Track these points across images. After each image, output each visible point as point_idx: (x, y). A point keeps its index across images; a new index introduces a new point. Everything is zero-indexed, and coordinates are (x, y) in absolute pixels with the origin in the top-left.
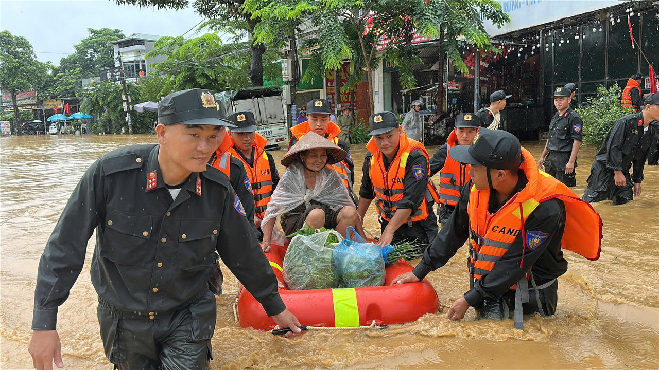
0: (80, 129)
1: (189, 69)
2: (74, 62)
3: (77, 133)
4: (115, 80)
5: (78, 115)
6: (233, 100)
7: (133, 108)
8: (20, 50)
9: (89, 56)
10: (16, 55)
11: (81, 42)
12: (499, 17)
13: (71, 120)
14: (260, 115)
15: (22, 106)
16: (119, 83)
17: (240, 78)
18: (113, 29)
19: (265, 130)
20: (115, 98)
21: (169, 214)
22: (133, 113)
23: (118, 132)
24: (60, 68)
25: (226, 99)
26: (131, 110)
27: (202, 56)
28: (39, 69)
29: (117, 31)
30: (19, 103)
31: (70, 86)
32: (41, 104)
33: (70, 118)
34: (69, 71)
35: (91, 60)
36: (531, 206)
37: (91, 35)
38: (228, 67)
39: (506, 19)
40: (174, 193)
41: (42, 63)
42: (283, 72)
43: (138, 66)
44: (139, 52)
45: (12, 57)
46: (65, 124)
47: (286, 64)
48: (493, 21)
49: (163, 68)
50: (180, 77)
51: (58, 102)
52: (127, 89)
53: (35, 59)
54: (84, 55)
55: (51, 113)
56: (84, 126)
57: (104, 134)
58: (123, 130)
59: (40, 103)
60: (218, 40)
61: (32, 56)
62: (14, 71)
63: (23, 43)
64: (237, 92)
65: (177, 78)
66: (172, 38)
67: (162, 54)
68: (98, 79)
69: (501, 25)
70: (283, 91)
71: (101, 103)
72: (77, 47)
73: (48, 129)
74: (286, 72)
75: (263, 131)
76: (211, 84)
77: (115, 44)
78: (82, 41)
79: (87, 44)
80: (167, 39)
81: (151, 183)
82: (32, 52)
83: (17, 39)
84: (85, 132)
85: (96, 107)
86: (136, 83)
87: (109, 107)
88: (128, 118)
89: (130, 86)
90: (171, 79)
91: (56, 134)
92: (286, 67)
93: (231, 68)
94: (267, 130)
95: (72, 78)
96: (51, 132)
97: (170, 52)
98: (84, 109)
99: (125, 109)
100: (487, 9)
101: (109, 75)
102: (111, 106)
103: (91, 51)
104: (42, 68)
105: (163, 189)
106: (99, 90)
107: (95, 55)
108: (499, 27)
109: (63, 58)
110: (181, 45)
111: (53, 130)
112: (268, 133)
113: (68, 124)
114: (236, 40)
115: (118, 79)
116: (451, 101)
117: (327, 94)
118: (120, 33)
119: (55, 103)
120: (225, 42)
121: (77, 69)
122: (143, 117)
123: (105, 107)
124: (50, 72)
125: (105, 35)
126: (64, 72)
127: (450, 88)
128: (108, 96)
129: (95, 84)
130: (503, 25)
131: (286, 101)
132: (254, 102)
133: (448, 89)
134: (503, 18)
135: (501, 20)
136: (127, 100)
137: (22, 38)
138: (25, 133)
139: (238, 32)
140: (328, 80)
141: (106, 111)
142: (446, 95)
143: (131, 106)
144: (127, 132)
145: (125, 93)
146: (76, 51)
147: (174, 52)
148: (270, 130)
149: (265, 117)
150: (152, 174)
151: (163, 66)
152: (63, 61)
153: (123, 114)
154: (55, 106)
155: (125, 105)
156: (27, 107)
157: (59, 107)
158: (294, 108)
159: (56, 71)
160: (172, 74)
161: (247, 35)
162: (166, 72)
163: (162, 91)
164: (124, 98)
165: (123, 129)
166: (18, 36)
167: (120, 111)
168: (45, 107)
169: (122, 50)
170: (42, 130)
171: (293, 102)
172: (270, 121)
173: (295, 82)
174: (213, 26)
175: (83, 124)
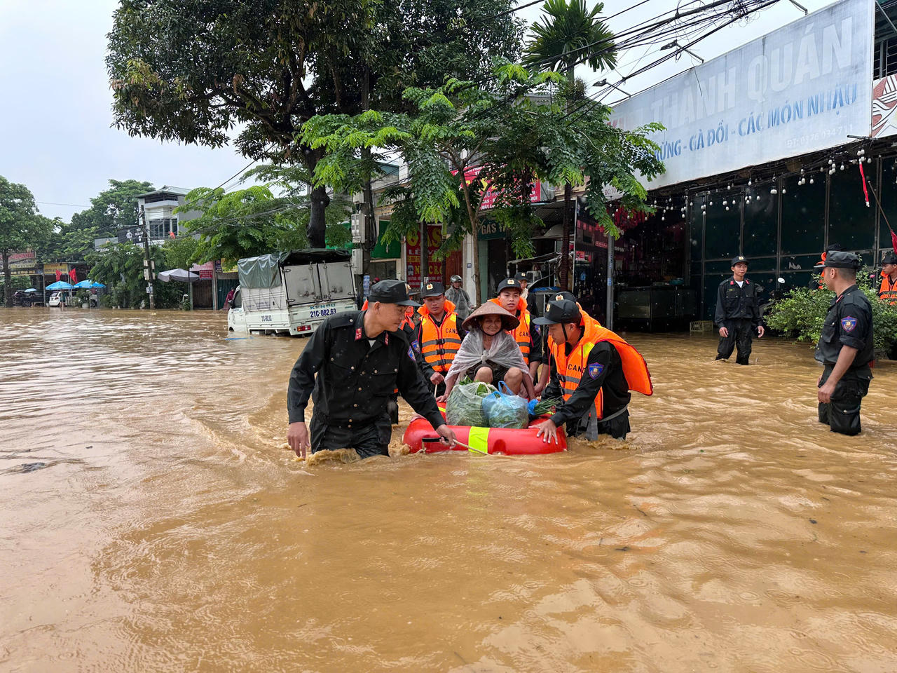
0: (87, 302)
1: (229, 229)
2: (90, 220)
3: (85, 306)
4: (137, 241)
5: (86, 284)
6: (282, 265)
7: (156, 277)
8: (17, 201)
9: (109, 213)
10: (12, 207)
11: (100, 196)
12: (650, 166)
13: (76, 289)
14: (320, 287)
15: (17, 270)
16: (141, 246)
17: (294, 241)
18: (142, 182)
19: (326, 308)
20: (134, 264)
21: (367, 356)
22: (156, 282)
23: (137, 307)
24: (71, 225)
25: (272, 264)
26: (154, 278)
27: (245, 212)
28: (41, 225)
29: (146, 184)
30: (12, 267)
31: (82, 248)
32: (40, 269)
33: (76, 286)
34: (82, 230)
35: (111, 217)
36: (590, 347)
37: (113, 188)
38: (281, 228)
39: (660, 169)
40: (372, 343)
41: (45, 218)
42: (353, 231)
43: (167, 225)
44: (170, 208)
45: (6, 209)
46: (71, 294)
47: (358, 221)
48: (642, 171)
49: (195, 227)
50: (217, 238)
51: (62, 267)
52: (151, 253)
53: (36, 214)
54: (103, 212)
55: (52, 279)
56: (94, 297)
57: (119, 307)
58: (143, 304)
59: (41, 267)
60: (269, 194)
61: (34, 209)
62: (8, 226)
63: (22, 193)
64: (288, 254)
65: (213, 240)
66: (209, 190)
67: (195, 210)
68: (115, 240)
69: (652, 177)
70: (353, 256)
71: (116, 269)
72: (94, 202)
73: (48, 300)
74: (358, 231)
75: (323, 309)
76: (257, 248)
77: (141, 198)
78: (101, 194)
79: (106, 198)
80: (203, 190)
81: (358, 336)
82: (33, 204)
83: (14, 186)
84: (94, 304)
85: (110, 274)
86: (163, 246)
87: (126, 275)
88: (149, 289)
89: (154, 249)
90: (207, 241)
91: (58, 306)
92: (357, 225)
93: (284, 230)
94: (330, 308)
95: (85, 238)
96: (51, 304)
97: (206, 208)
98: (94, 275)
99: (147, 278)
100: (635, 154)
101: (129, 235)
102: (130, 273)
103: (112, 206)
104: (45, 224)
105: (365, 339)
106: (115, 253)
107: (118, 212)
108: (649, 179)
109: (76, 214)
110: (221, 198)
111: (54, 301)
112: (330, 313)
113: (74, 294)
114: (291, 193)
115: (140, 240)
116: (579, 276)
117: (408, 264)
118: (150, 187)
119: (59, 268)
120: (276, 196)
121: (93, 228)
122: (170, 288)
123: (121, 275)
124: (58, 230)
125: (131, 188)
126: (76, 231)
127: (578, 259)
128: (126, 261)
129: (110, 245)
130: (655, 176)
131: (355, 269)
132: (311, 269)
133: (575, 261)
134: (656, 168)
135: (653, 170)
136: (150, 267)
137: (21, 186)
138: (17, 305)
139: (294, 185)
140: (408, 247)
141: (123, 280)
142: (572, 268)
143: (154, 275)
144: (147, 307)
145: (148, 258)
146: (93, 206)
147: (211, 207)
148: (333, 308)
149: (327, 289)
150: (359, 330)
151: (196, 224)
152: (76, 218)
153: (144, 283)
154: (57, 271)
155: (146, 272)
156: (22, 272)
157: (63, 273)
158: (367, 279)
159: (65, 229)
160: (207, 235)
161: (306, 188)
162: (198, 232)
163: (193, 255)
164: (146, 263)
165: (143, 302)
166: (16, 184)
167: (140, 280)
168: (46, 273)
169: (147, 206)
170: (40, 300)
171: (365, 271)
172: (334, 296)
173: (369, 246)
174: (262, 175)
175: (93, 295)
